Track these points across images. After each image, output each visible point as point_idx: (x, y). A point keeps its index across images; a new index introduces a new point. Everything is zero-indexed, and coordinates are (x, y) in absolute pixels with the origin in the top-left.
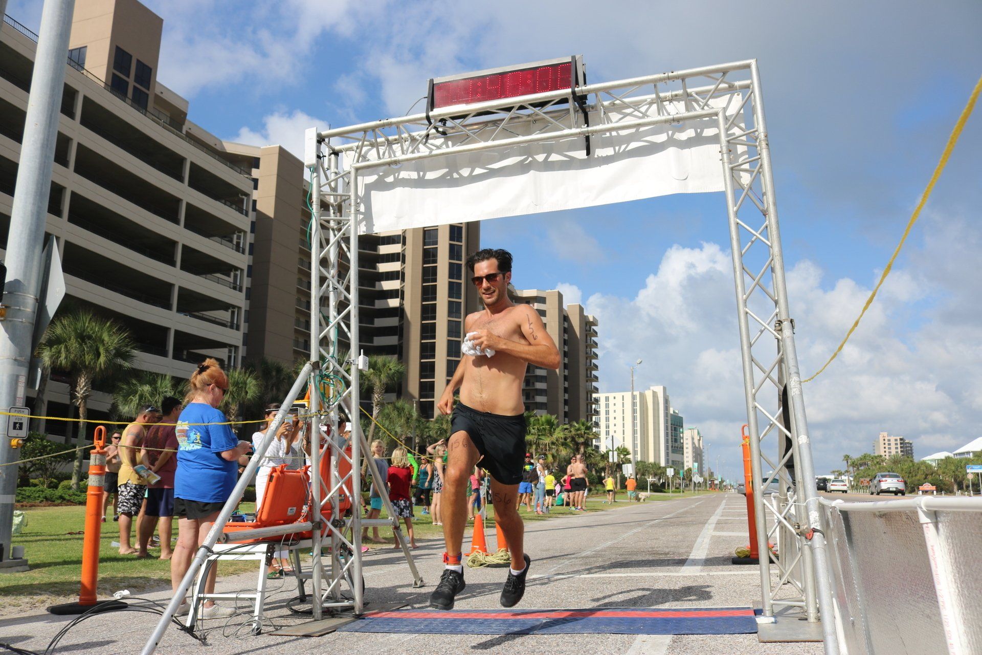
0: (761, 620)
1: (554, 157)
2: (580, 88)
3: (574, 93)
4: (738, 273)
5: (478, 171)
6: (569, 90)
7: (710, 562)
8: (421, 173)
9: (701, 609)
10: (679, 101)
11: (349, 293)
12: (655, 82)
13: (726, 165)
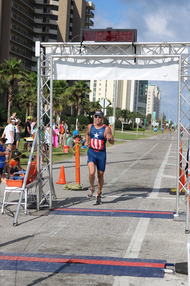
0: (175, 215)
1: (124, 63)
2: (135, 43)
3: (133, 44)
4: (179, 112)
5: (97, 62)
6: (131, 43)
7: (161, 190)
8: (76, 60)
9: (158, 211)
10: (167, 47)
11: (50, 103)
12: (160, 44)
13: (180, 75)
